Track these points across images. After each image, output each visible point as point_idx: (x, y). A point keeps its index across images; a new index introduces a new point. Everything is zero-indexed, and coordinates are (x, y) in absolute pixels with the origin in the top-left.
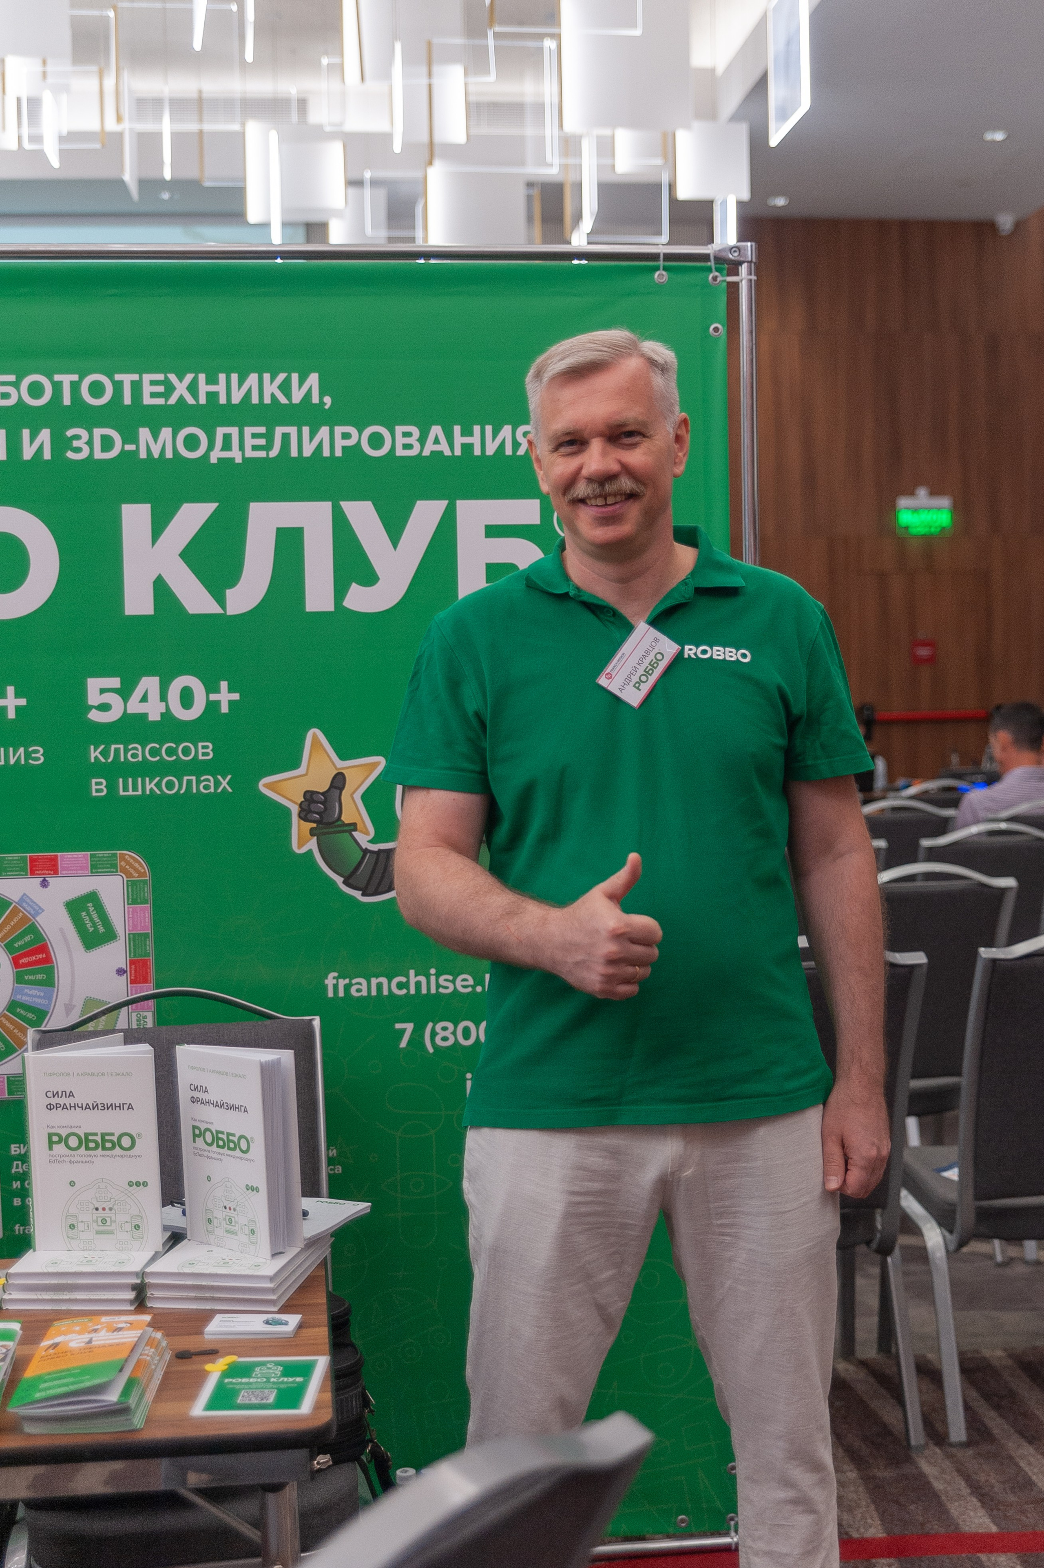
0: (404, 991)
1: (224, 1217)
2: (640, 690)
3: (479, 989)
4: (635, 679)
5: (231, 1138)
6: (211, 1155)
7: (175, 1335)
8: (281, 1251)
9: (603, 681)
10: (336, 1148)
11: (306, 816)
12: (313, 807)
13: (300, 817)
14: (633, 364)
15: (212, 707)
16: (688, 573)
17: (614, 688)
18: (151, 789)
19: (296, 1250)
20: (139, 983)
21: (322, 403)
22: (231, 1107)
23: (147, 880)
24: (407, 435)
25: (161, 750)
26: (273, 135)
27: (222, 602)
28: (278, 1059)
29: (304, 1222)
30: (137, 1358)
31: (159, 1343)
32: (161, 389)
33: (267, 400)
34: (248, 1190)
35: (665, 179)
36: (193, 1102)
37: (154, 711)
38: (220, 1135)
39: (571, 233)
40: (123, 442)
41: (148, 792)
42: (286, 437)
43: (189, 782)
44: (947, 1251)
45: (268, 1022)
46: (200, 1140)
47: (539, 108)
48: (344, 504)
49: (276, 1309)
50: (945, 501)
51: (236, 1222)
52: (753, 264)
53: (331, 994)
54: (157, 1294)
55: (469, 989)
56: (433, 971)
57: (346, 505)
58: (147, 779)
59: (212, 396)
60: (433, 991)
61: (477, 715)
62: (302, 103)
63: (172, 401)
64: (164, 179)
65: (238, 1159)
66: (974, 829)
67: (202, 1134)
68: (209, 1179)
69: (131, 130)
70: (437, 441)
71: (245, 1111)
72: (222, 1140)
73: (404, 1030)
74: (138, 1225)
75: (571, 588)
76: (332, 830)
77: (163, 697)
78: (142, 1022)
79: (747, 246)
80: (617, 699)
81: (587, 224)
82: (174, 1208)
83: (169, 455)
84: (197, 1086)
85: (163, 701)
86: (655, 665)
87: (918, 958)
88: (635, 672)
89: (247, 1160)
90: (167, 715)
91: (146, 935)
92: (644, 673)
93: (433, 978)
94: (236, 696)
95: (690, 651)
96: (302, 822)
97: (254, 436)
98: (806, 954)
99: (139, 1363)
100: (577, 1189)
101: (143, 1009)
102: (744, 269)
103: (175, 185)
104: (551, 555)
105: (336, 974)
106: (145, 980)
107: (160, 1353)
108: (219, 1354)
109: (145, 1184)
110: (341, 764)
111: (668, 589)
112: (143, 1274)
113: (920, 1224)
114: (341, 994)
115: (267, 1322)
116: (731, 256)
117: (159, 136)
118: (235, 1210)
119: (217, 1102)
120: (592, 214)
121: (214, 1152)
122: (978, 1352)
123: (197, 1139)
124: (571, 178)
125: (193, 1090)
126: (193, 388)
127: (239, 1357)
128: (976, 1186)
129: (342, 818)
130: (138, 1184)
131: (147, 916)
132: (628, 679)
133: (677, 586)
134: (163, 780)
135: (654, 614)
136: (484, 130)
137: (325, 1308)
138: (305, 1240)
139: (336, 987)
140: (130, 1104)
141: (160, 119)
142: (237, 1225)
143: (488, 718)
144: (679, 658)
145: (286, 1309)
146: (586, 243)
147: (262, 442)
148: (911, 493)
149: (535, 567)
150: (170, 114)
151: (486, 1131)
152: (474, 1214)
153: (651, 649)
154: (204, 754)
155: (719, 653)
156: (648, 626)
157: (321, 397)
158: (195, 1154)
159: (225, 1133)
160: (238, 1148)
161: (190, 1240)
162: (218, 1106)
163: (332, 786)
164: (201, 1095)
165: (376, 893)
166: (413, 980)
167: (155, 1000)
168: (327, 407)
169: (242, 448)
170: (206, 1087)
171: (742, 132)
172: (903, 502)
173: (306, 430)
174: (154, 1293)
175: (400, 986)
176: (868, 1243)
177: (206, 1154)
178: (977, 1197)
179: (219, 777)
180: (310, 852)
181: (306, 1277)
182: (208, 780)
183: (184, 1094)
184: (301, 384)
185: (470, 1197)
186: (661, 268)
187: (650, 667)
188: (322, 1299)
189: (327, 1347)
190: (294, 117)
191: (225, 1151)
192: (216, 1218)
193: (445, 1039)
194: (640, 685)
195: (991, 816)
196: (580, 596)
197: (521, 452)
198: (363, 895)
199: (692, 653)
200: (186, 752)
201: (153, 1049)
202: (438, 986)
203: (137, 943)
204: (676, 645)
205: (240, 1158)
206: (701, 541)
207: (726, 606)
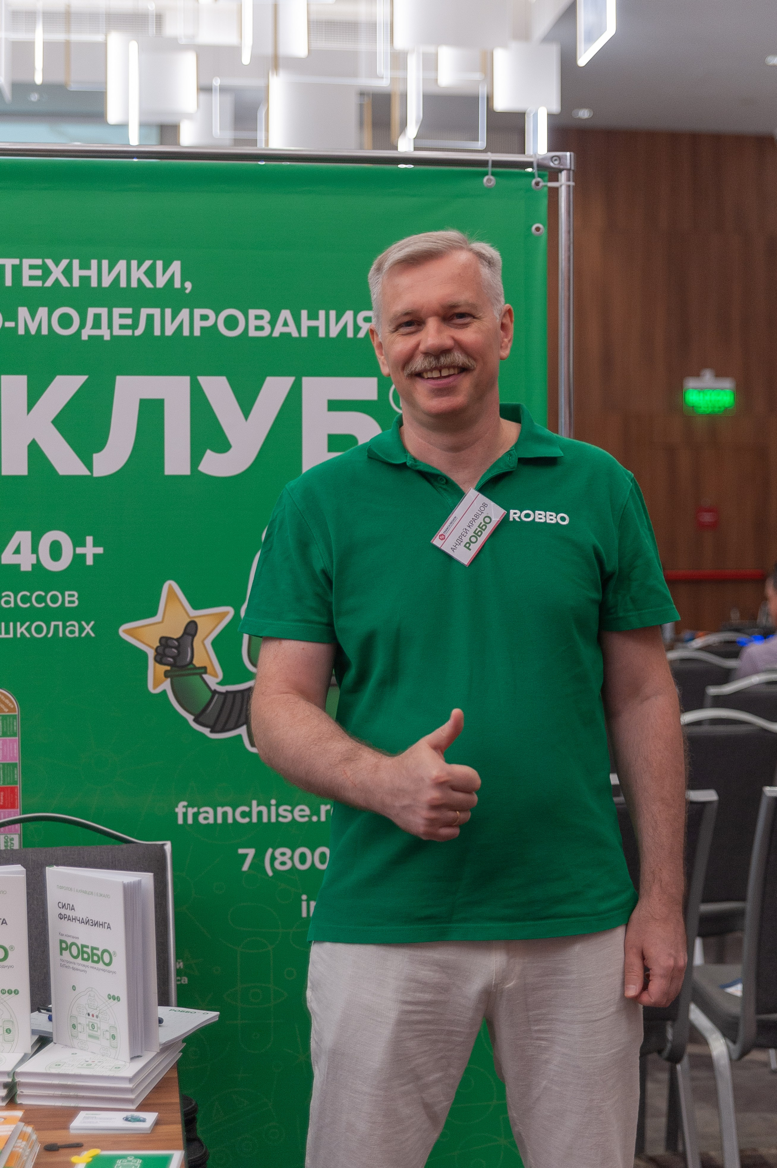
0: (247, 820)
1: (88, 1023)
2: (470, 550)
3: (315, 819)
4: (466, 540)
5: (95, 951)
6: (76, 966)
7: (44, 1130)
8: (139, 1055)
9: (437, 542)
10: (183, 961)
11: (161, 659)
12: (167, 651)
13: (156, 660)
14: (463, 257)
15: (79, 559)
16: (512, 445)
17: (447, 548)
18: (22, 633)
19: (152, 1054)
20: (7, 808)
21: (183, 288)
22: (96, 924)
23: (16, 715)
24: (259, 317)
25: (32, 597)
26: (134, 46)
27: (89, 465)
28: (138, 880)
29: (160, 1028)
30: (10, 1150)
31: (30, 1136)
32: (39, 272)
33: (134, 284)
34: (110, 999)
35: (483, 91)
36: (61, 919)
37: (26, 562)
38: (85, 949)
39: (398, 138)
40: (3, 320)
41: (19, 636)
42: (150, 318)
43: (56, 627)
44: (731, 1059)
45: (124, 846)
46: (66, 953)
47: (372, 26)
48: (201, 379)
49: (134, 1107)
50: (728, 383)
51: (99, 1028)
52: (571, 172)
53: (180, 821)
54: (26, 1091)
55: (306, 819)
56: (273, 802)
57: (203, 380)
58: (18, 624)
59: (85, 280)
60: (273, 820)
61: (324, 572)
62: (159, 18)
63: (49, 283)
64: (34, 82)
65: (101, 971)
66: (756, 679)
67: (68, 948)
68: (74, 988)
69: (6, 39)
70: (286, 324)
71: (108, 928)
72: (87, 953)
73: (246, 855)
74: (9, 1029)
75: (408, 459)
76: (184, 672)
77: (35, 550)
78: (9, 844)
79: (566, 156)
80: (450, 557)
81: (412, 130)
82: (40, 1014)
83: (45, 331)
84: (65, 904)
85: (34, 553)
86: (484, 527)
87: (709, 796)
88: (465, 534)
89: (109, 972)
90: (38, 566)
91: (14, 765)
92: (474, 534)
93: (273, 809)
94: (100, 550)
95: (515, 515)
96: (157, 665)
97: (122, 316)
98: (616, 790)
99: (12, 1155)
100: (409, 999)
101: (10, 832)
102: (563, 176)
103: (46, 88)
104: (391, 430)
105: (185, 803)
106: (13, 806)
107: (30, 1146)
108: (83, 1147)
109: (16, 992)
110: (194, 613)
111: (494, 460)
112: (13, 1074)
113: (707, 1035)
114: (190, 821)
115: (127, 1119)
116: (552, 164)
117: (31, 45)
118: (97, 1017)
119: (83, 919)
120: (417, 122)
121: (79, 965)
122: (755, 1150)
123: (63, 951)
124: (398, 89)
125: (61, 908)
126: (68, 272)
127: (103, 1149)
128: (758, 1000)
129: (194, 662)
130: (10, 992)
131: (15, 747)
132: (460, 540)
133: (503, 457)
134: (32, 625)
135: (482, 482)
136: (323, 44)
137: (178, 1107)
138: (160, 1045)
139: (185, 815)
140: (4, 919)
141: (33, 31)
142: (99, 1030)
143: (334, 576)
144: (505, 521)
145: (144, 1107)
146: (412, 149)
147: (129, 321)
148: (697, 374)
149: (376, 441)
150: (43, 25)
151: (328, 945)
152: (316, 1020)
153: (480, 513)
154: (70, 602)
155: (541, 516)
156: (477, 493)
157: (183, 282)
158: (62, 966)
159: (90, 947)
160: (101, 961)
161: (55, 1043)
162: (84, 922)
163: (186, 632)
164: (68, 912)
165: (223, 730)
166: (255, 809)
167: (21, 824)
168: (187, 291)
169: (110, 326)
170: (73, 905)
171: (553, 53)
172: (691, 383)
173: (168, 312)
174: (24, 1091)
175: (244, 815)
176: (660, 1052)
177: (71, 965)
178: (759, 1011)
179: (83, 623)
180: (164, 692)
181: (161, 1078)
182: (73, 626)
183: (52, 911)
184: (165, 270)
185: (312, 1005)
186: (490, 173)
187: (479, 529)
188: (176, 1099)
189: (181, 1143)
190: (152, 29)
191: (89, 963)
192: (80, 1023)
193: (283, 863)
194: (470, 545)
195: (769, 667)
196: (416, 466)
197: (361, 334)
198: (212, 732)
199: (516, 517)
200: (54, 599)
201: (25, 870)
202: (278, 815)
203: (6, 772)
204: (503, 510)
205: (103, 970)
206: (524, 419)
207: (546, 475)
